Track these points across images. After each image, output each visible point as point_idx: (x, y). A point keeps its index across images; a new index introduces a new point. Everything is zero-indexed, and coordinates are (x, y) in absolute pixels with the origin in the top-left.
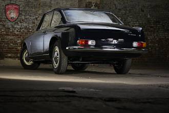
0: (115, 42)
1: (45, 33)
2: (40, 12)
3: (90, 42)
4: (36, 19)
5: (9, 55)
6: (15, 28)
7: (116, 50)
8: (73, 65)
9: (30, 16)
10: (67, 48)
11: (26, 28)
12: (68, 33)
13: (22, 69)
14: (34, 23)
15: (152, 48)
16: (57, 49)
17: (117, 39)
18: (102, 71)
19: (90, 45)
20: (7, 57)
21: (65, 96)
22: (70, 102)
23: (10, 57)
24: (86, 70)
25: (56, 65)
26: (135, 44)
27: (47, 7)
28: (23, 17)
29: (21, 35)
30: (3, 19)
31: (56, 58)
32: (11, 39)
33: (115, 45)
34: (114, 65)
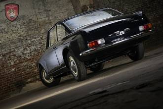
0: (122, 33)
1: (55, 48)
2: (43, 31)
3: (100, 42)
4: (42, 38)
5: (29, 80)
6: (26, 54)
7: (126, 40)
8: (91, 68)
9: (36, 38)
10: (81, 55)
11: (35, 50)
12: (76, 40)
13: (46, 88)
14: (41, 43)
15: (156, 27)
16: (71, 59)
17: (123, 30)
18: (119, 64)
19: (100, 44)
20: (28, 83)
21: (99, 98)
22: (106, 101)
23: (30, 82)
24: (104, 68)
25: (76, 74)
26: (141, 28)
27: (48, 25)
28: (29, 42)
29: (33, 59)
30: (12, 50)
31: (73, 67)
32: (26, 65)
33: (122, 35)
34: (128, 54)
